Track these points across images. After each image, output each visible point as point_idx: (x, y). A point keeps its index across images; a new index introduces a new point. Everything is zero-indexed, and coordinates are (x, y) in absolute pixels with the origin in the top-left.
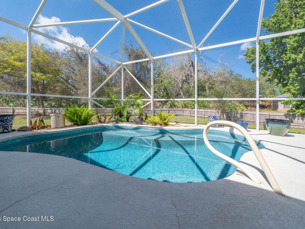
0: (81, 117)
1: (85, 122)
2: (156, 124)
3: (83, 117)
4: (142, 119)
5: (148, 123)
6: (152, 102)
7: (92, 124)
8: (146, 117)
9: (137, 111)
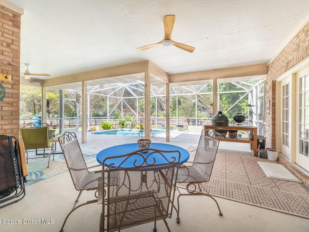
0: (107, 126)
1: (109, 128)
2: (138, 128)
3: (108, 127)
4: (133, 127)
5: (135, 128)
6: (137, 118)
7: (111, 129)
8: (135, 126)
9: (130, 123)
